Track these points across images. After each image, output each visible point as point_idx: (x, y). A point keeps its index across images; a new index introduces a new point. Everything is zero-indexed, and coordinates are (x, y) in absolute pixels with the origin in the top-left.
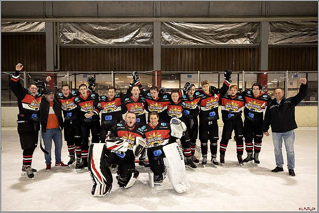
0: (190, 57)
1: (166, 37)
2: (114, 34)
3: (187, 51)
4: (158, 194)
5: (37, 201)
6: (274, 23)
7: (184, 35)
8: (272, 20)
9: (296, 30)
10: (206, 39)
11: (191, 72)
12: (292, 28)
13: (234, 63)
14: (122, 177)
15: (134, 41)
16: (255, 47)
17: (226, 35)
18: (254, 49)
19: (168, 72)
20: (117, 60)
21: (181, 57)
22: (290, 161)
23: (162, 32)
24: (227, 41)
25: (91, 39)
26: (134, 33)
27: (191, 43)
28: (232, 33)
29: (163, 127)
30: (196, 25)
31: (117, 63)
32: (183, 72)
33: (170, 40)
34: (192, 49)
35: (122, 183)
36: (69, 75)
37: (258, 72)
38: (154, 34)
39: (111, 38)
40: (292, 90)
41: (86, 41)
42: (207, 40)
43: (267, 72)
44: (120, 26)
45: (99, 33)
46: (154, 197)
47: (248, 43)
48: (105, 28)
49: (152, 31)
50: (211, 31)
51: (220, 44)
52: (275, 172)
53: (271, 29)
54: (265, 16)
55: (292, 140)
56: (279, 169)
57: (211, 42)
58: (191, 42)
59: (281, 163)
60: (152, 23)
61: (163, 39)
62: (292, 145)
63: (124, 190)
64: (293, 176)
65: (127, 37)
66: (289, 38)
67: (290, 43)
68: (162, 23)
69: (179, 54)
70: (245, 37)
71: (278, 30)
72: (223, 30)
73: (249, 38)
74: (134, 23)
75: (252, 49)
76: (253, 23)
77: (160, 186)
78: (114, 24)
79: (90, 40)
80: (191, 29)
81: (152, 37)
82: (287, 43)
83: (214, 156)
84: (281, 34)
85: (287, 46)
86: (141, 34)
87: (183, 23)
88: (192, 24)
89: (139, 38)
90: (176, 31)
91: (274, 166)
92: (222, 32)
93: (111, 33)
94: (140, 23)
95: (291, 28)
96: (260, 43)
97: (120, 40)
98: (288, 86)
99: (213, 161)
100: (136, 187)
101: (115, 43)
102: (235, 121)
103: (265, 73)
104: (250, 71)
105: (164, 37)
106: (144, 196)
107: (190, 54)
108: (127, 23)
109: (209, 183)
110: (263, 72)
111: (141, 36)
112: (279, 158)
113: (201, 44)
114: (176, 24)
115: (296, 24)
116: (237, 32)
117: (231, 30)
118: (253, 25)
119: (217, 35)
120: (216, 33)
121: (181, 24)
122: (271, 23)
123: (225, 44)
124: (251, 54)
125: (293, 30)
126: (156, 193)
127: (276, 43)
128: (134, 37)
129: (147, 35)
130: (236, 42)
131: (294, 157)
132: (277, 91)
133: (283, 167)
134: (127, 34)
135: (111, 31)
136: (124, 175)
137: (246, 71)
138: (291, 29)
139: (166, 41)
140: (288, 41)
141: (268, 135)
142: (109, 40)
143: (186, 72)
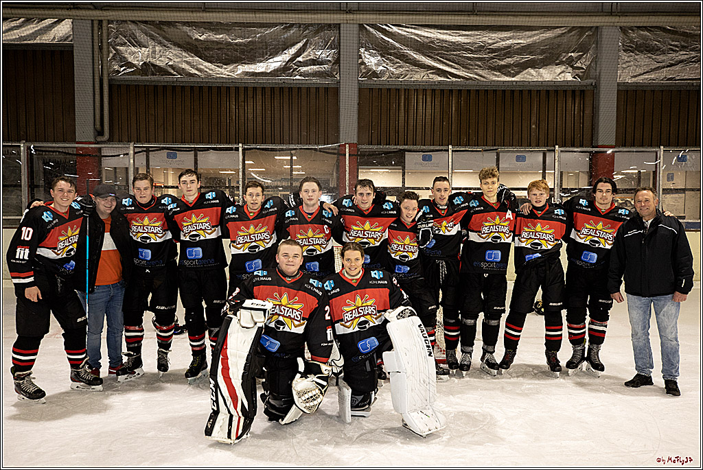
0: (429, 111)
1: (372, 61)
2: (243, 52)
3: (421, 97)
4: (362, 437)
5: (74, 456)
6: (632, 30)
7: (415, 56)
8: (629, 24)
9: (683, 48)
10: (466, 68)
11: (432, 148)
12: (676, 43)
13: (534, 126)
14: (275, 398)
15: (293, 71)
16: (585, 88)
17: (516, 58)
18: (582, 92)
19: (376, 147)
20: (250, 116)
21: (407, 111)
22: (669, 360)
23: (362, 50)
24: (517, 73)
25: (188, 63)
26: (293, 51)
27: (431, 76)
28: (531, 53)
29: (377, 280)
30: (444, 34)
31: (250, 125)
32: (411, 147)
33: (381, 68)
34: (434, 90)
35: (274, 411)
36: (135, 153)
37: (591, 149)
38: (341, 53)
39: (235, 63)
40: (673, 193)
41: (173, 69)
42: (469, 69)
43: (615, 150)
44: (260, 33)
45: (207, 49)
46: (352, 444)
47: (569, 77)
48: (221, 36)
49: (337, 46)
50: (481, 49)
51: (499, 79)
52: (633, 387)
53: (623, 45)
54: (611, 12)
55: (674, 311)
56: (642, 380)
57: (481, 76)
58: (430, 73)
59: (648, 365)
60: (338, 26)
61: (363, 66)
62: (674, 323)
63: (280, 429)
64: (675, 395)
65: (275, 59)
66: (668, 66)
67: (669, 79)
68: (361, 27)
69: (402, 104)
70: (561, 63)
71: (640, 47)
72: (509, 47)
73: (572, 66)
74: (292, 25)
75: (577, 94)
76: (582, 29)
77: (366, 419)
78: (244, 27)
79: (184, 66)
80: (432, 42)
81: (337, 61)
82: (662, 80)
83: (490, 349)
84: (650, 57)
85: (662, 86)
86: (309, 54)
87: (412, 28)
88: (432, 31)
89: (305, 64)
90: (395, 48)
91: (631, 374)
92: (507, 52)
93: (236, 51)
94: (307, 26)
95: (673, 43)
96: (598, 79)
97: (260, 67)
98: (663, 183)
99: (487, 360)
100: (308, 422)
101: (247, 73)
102: (544, 268)
103: (610, 151)
104: (573, 146)
105: (366, 61)
106: (328, 443)
107: (429, 103)
108: (275, 25)
109: (480, 411)
110: (605, 149)
111: (309, 58)
112: (642, 354)
113: (454, 79)
114: (395, 29)
115: (684, 34)
116: (543, 52)
117: (529, 46)
118: (581, 35)
119: (494, 57)
120: (492, 53)
121: (407, 30)
122: (624, 30)
123: (513, 79)
124: (576, 106)
125: (678, 47)
126: (357, 435)
127: (636, 79)
128: (291, 60)
129: (324, 55)
130: (539, 74)
131: (678, 351)
132: (643, 195)
133: (652, 375)
134: (275, 53)
135: (236, 44)
136: (278, 394)
137: (562, 146)
138: (671, 45)
139: (370, 70)
140: (665, 73)
141: (621, 300)
142: (231, 67)
143: (419, 147)
